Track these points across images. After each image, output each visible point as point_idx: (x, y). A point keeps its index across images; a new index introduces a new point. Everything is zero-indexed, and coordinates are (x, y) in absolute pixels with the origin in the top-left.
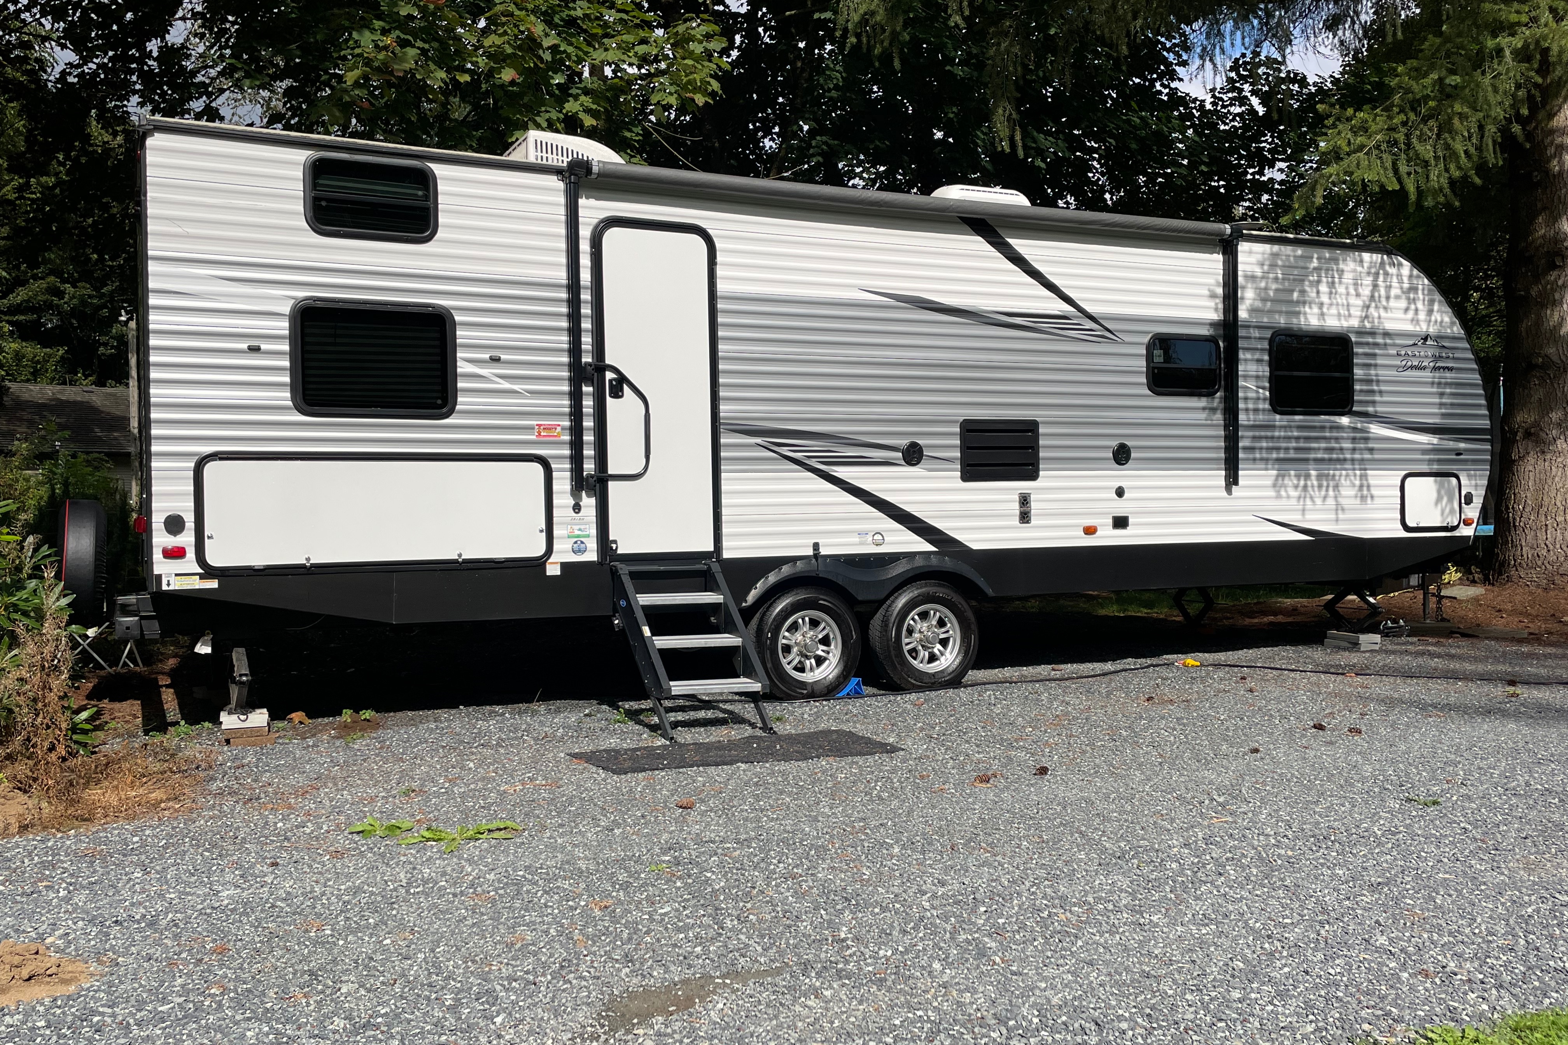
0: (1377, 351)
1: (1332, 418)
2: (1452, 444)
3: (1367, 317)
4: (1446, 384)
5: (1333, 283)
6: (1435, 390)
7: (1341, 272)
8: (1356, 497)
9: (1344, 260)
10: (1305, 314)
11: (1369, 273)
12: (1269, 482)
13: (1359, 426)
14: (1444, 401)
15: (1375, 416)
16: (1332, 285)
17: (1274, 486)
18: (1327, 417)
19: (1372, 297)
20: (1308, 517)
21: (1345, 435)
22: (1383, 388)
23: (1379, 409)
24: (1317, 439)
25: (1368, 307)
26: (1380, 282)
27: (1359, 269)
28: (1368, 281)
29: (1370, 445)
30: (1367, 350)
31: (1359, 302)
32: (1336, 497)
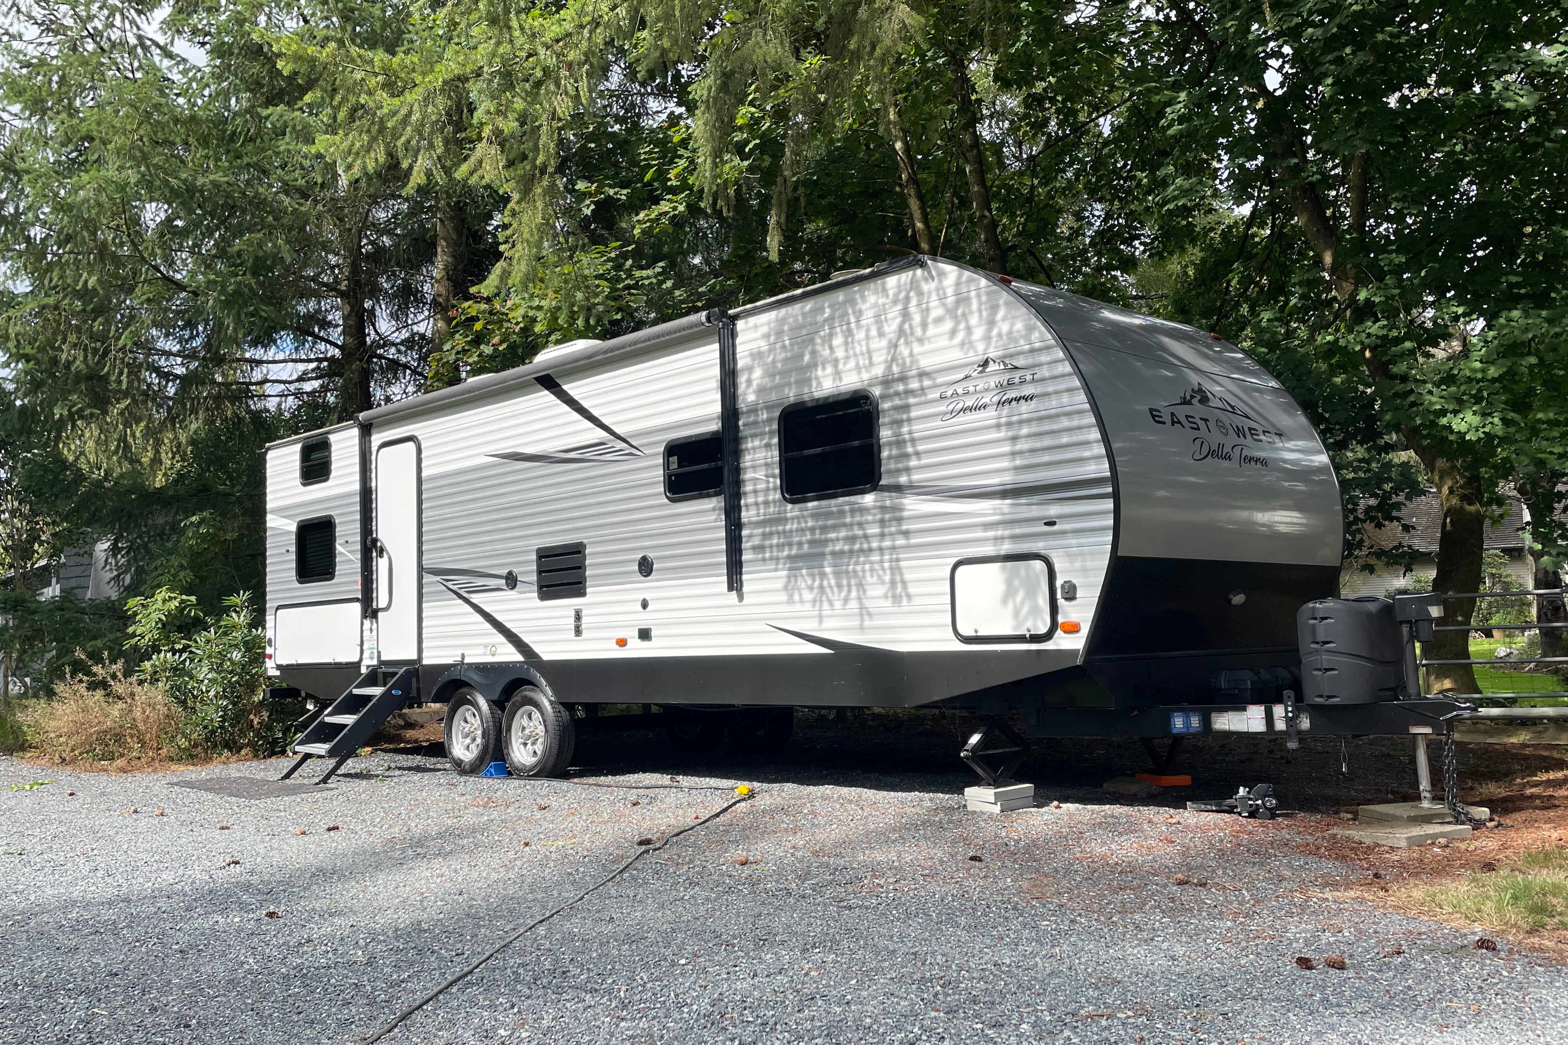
0: (911, 400)
1: (853, 498)
2: (1036, 511)
3: (893, 359)
4: (1021, 422)
5: (849, 330)
6: (1002, 434)
7: (859, 314)
8: (886, 596)
9: (863, 297)
10: (817, 378)
11: (895, 302)
12: (780, 584)
13: (888, 503)
14: (1018, 447)
15: (911, 487)
16: (849, 333)
17: (785, 588)
18: (847, 499)
19: (901, 332)
20: (825, 625)
21: (870, 518)
22: (920, 448)
23: (916, 477)
24: (835, 528)
25: (896, 346)
26: (913, 308)
27: (881, 301)
28: (894, 312)
29: (904, 528)
30: (897, 402)
31: (884, 343)
32: (859, 599)
